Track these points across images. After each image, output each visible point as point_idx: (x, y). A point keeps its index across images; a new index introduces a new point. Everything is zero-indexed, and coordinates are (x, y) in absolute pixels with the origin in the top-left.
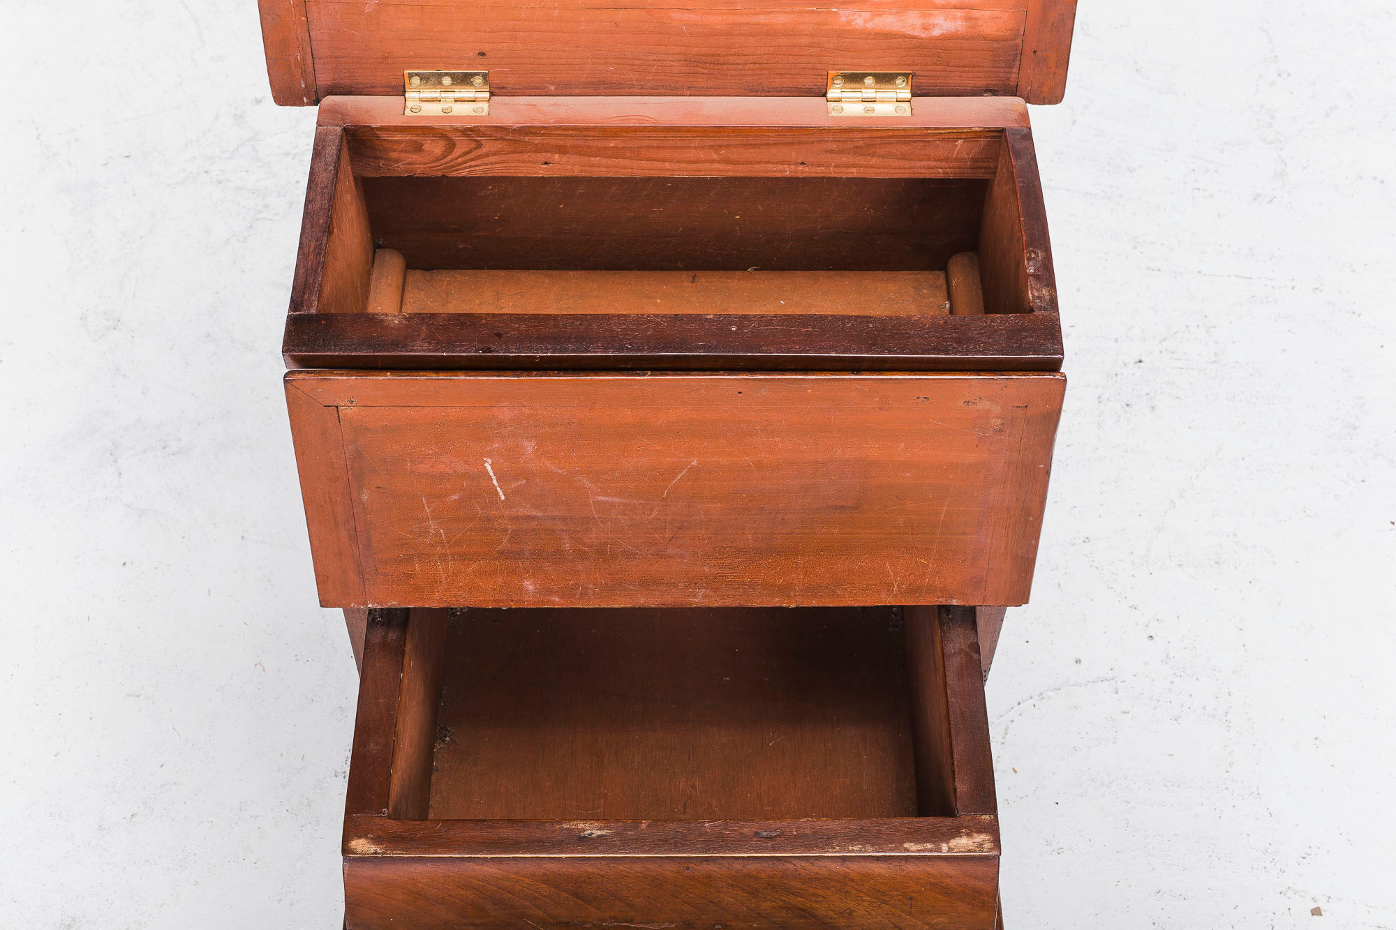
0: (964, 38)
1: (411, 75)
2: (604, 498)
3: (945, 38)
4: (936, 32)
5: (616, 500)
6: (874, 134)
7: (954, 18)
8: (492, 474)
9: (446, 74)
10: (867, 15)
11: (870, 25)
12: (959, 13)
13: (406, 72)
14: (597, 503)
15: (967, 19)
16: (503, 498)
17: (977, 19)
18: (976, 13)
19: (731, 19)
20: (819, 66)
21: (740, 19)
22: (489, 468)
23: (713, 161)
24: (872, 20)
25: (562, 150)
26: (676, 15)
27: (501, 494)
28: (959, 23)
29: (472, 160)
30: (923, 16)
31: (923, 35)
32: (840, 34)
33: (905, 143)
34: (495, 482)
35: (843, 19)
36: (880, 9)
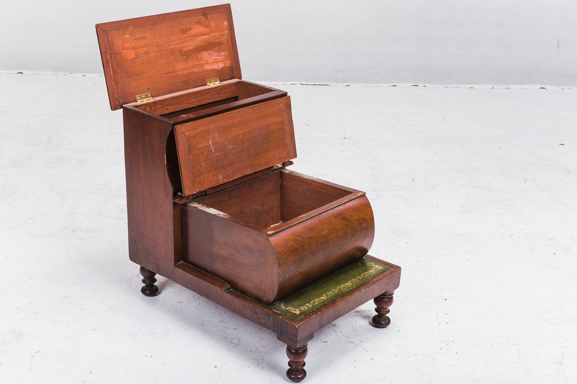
0: (224, 68)
1: (137, 97)
3: (222, 68)
4: (220, 67)
5: (232, 146)
6: (220, 88)
9: (143, 95)
10: (209, 66)
11: (210, 68)
12: (223, 62)
13: (136, 96)
15: (224, 63)
18: (225, 62)
19: (188, 71)
20: (204, 79)
21: (190, 71)
22: (211, 143)
23: (195, 102)
25: (170, 105)
26: (179, 72)
28: (223, 64)
29: (155, 111)
30: (217, 64)
31: (218, 69)
32: (206, 71)
33: (225, 89)
35: (205, 68)
36: (210, 64)
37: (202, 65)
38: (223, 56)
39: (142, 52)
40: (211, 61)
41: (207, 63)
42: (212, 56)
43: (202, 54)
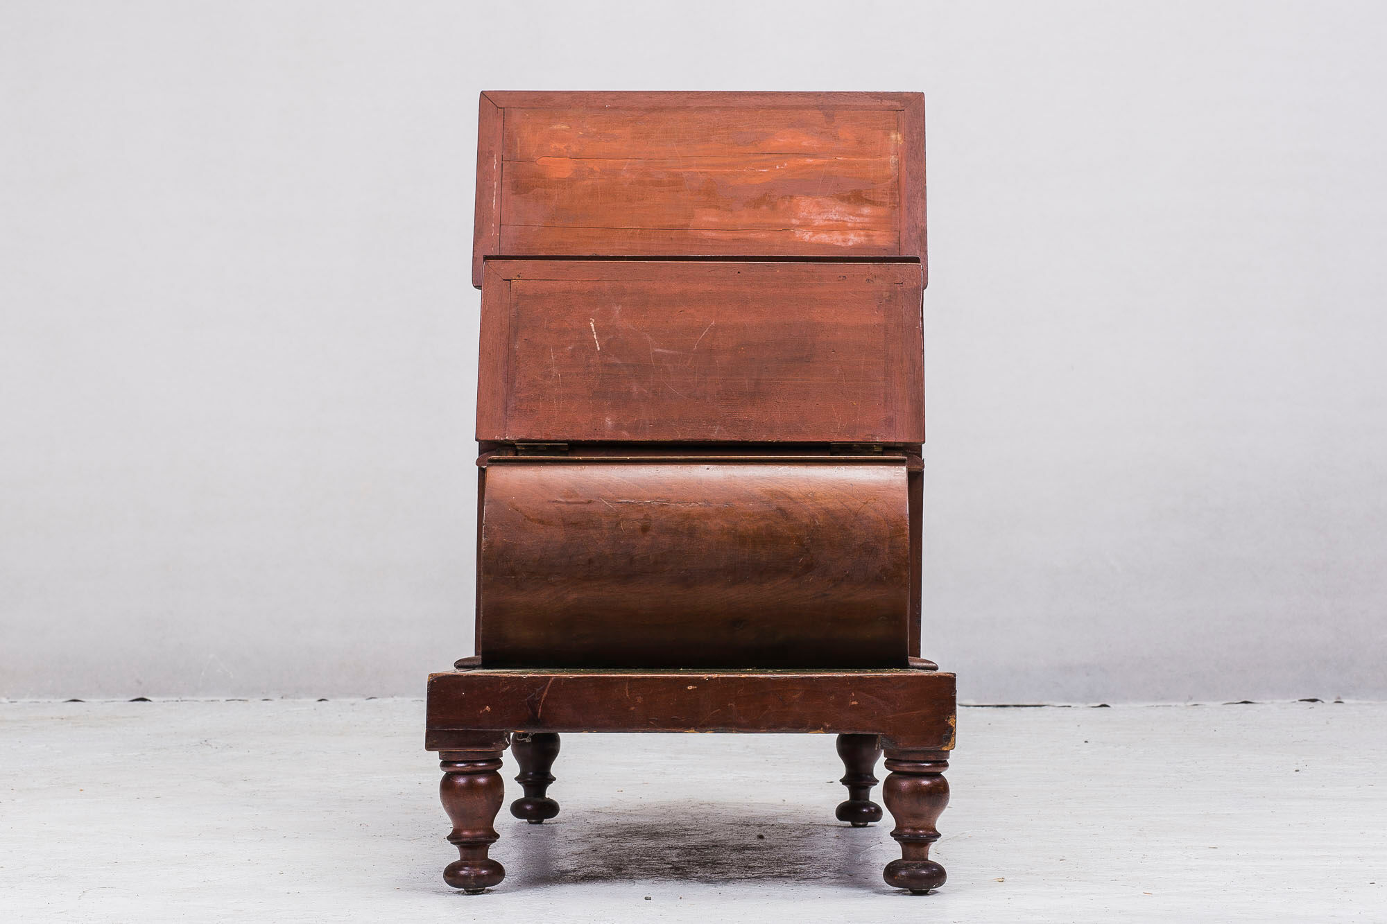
2: (659, 350)
3: (856, 247)
4: (850, 244)
5: (667, 351)
7: (859, 235)
8: (594, 330)
10: (811, 233)
11: (813, 239)
12: (862, 233)
14: (654, 353)
15: (867, 236)
16: (599, 349)
17: (873, 236)
18: (870, 232)
21: (742, 235)
22: (592, 325)
24: (814, 236)
27: (598, 345)
28: (863, 238)
30: (842, 234)
31: (843, 245)
34: (595, 336)
35: (798, 237)
36: (817, 230)
37: (787, 228)
38: (867, 216)
39: (596, 168)
40: (822, 223)
41: (806, 225)
42: (826, 210)
43: (795, 201)
